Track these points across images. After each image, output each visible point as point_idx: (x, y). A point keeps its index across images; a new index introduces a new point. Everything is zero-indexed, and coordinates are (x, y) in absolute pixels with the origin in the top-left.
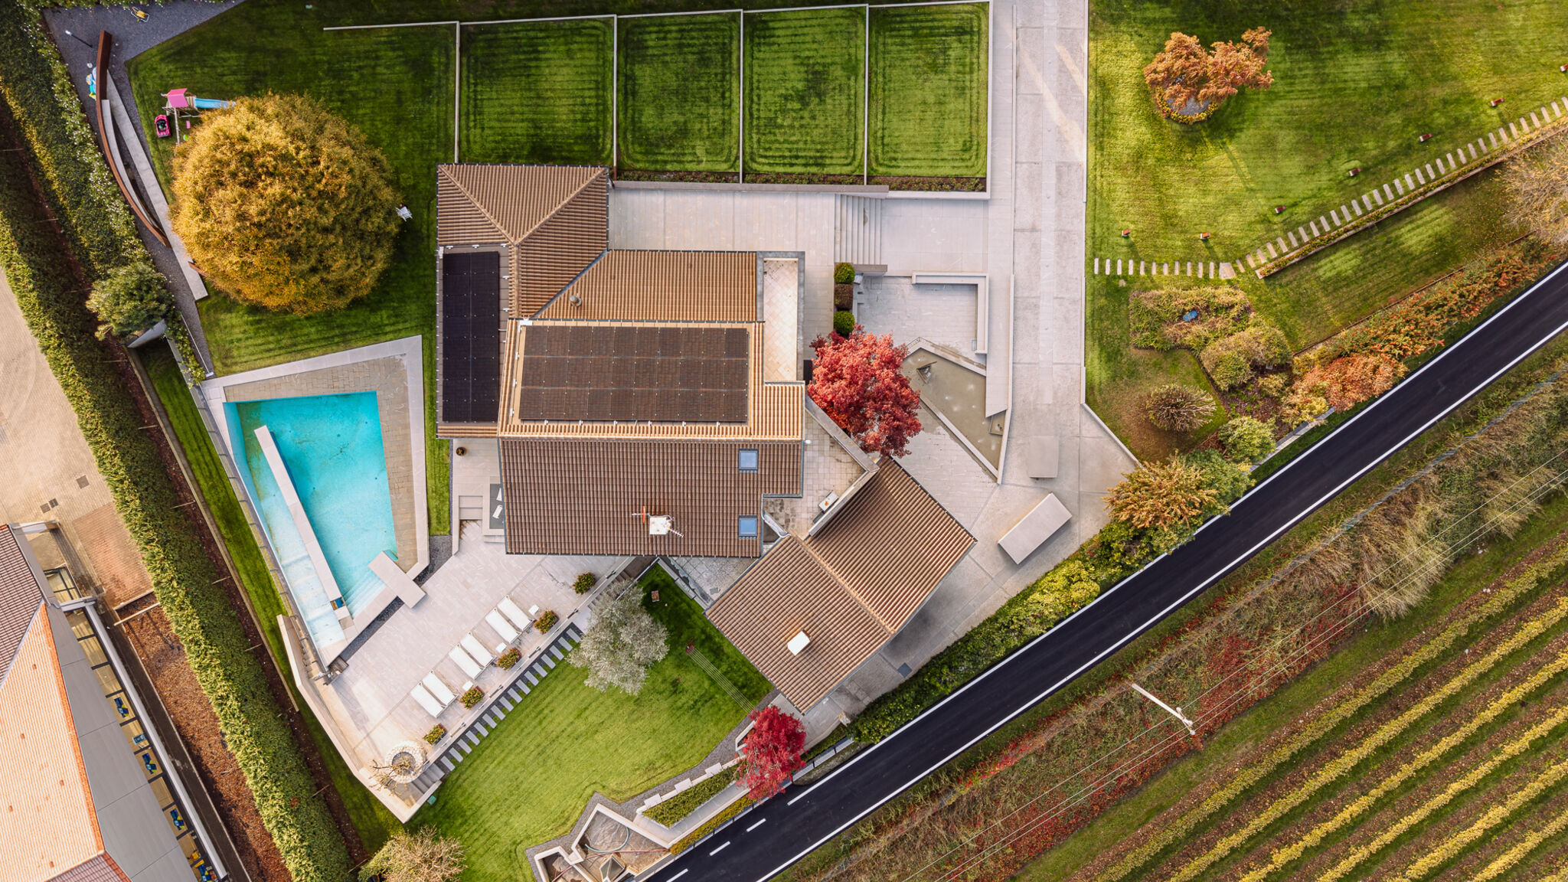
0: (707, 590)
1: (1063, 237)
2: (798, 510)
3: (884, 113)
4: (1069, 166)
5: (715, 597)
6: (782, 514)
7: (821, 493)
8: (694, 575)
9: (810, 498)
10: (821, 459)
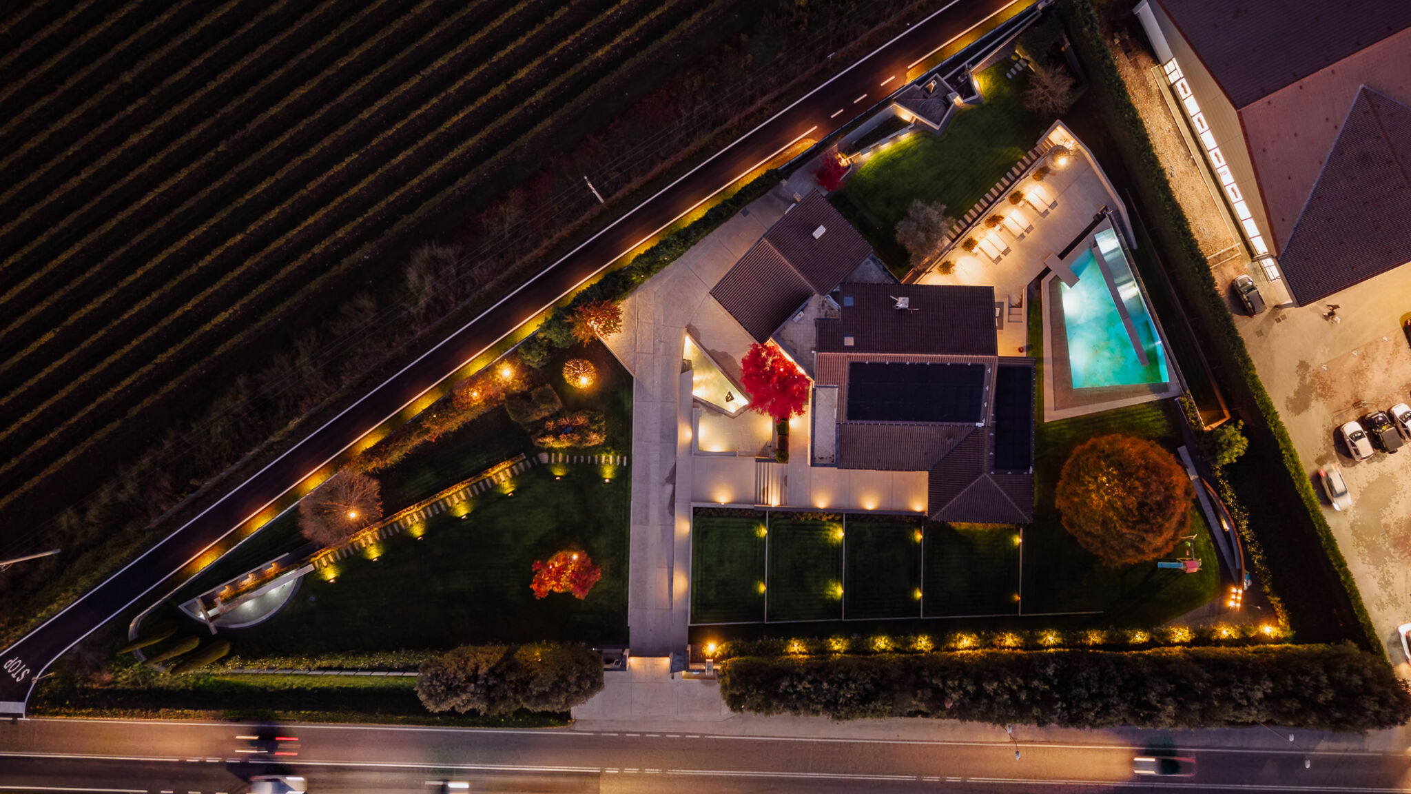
0: (872, 264)
1: (645, 478)
2: (816, 311)
3: (756, 556)
4: (641, 523)
5: (868, 260)
6: (826, 309)
7: (802, 322)
8: (880, 273)
9: (809, 319)
10: (802, 342)
